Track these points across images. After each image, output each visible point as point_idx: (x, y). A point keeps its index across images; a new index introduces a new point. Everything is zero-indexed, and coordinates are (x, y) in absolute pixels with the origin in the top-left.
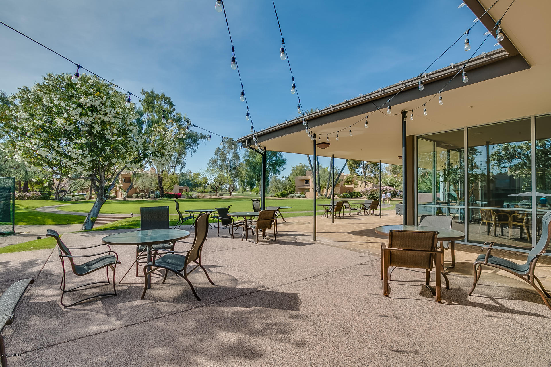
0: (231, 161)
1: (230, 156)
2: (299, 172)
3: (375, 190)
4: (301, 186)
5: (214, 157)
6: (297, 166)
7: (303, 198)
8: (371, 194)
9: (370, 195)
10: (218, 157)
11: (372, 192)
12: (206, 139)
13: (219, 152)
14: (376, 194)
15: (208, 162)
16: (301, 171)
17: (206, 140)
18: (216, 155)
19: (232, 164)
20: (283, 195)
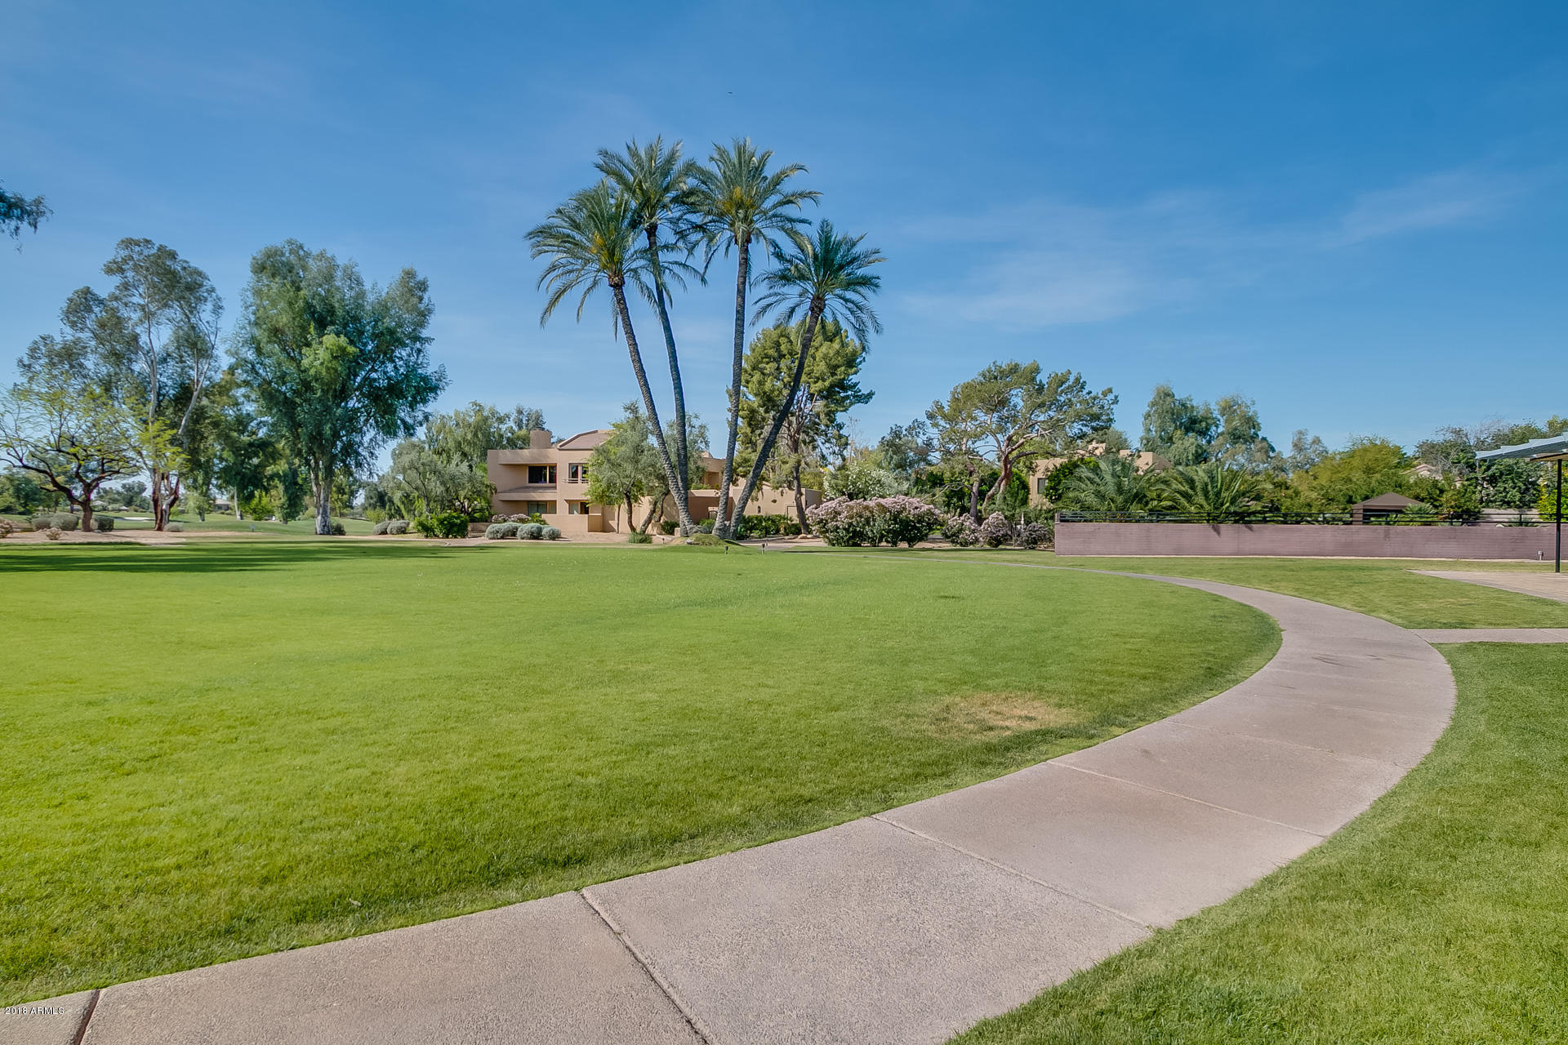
0: (164, 361)
1: (160, 336)
2: (469, 437)
3: (867, 508)
4: (511, 491)
5: (61, 333)
6: (457, 413)
7: (554, 539)
8: (850, 524)
9: (847, 530)
10: (85, 335)
11: (852, 518)
12: (20, 218)
13: (89, 310)
14: (868, 523)
15: (23, 353)
16: (475, 435)
17: (25, 226)
18: (73, 325)
19: (168, 377)
20: (453, 525)
